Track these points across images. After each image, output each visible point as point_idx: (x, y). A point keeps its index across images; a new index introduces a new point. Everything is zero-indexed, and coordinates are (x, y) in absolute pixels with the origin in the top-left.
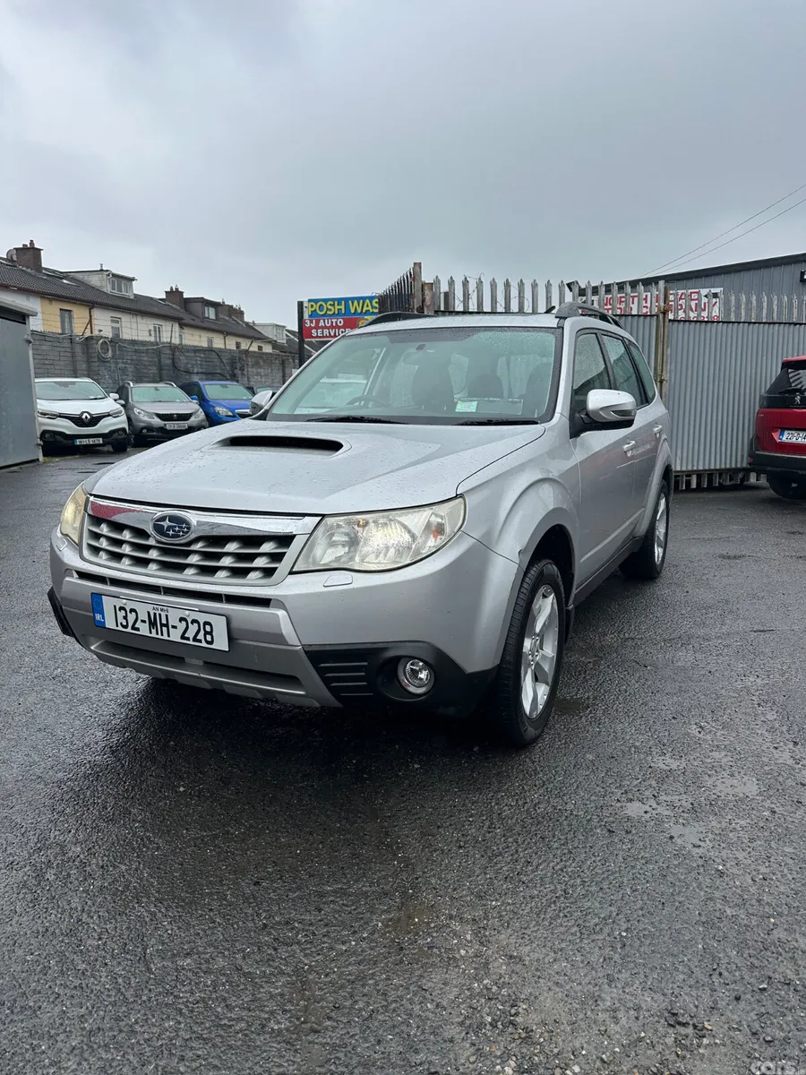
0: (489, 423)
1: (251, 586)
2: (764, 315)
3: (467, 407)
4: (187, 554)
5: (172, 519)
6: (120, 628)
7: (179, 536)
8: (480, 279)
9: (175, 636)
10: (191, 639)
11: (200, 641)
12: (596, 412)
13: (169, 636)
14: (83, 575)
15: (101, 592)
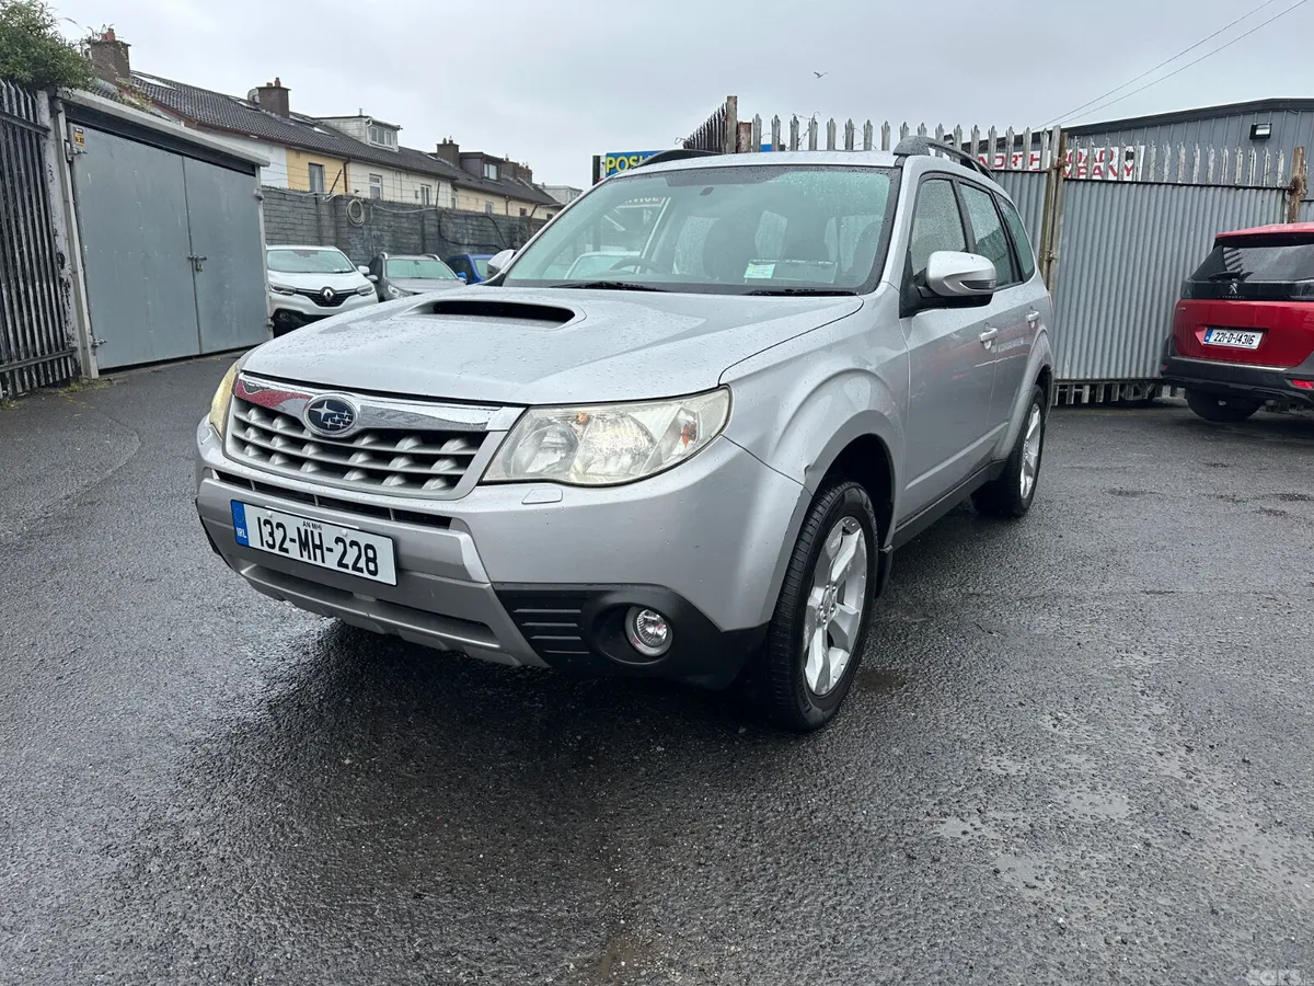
0: (789, 293)
1: (428, 499)
2: (1195, 175)
3: (760, 272)
4: (350, 452)
5: (333, 404)
6: (266, 548)
7: (338, 428)
8: (813, 119)
9: (331, 562)
10: (350, 567)
11: (361, 570)
12: (939, 282)
13: (323, 561)
14: (225, 477)
15: (245, 499)
